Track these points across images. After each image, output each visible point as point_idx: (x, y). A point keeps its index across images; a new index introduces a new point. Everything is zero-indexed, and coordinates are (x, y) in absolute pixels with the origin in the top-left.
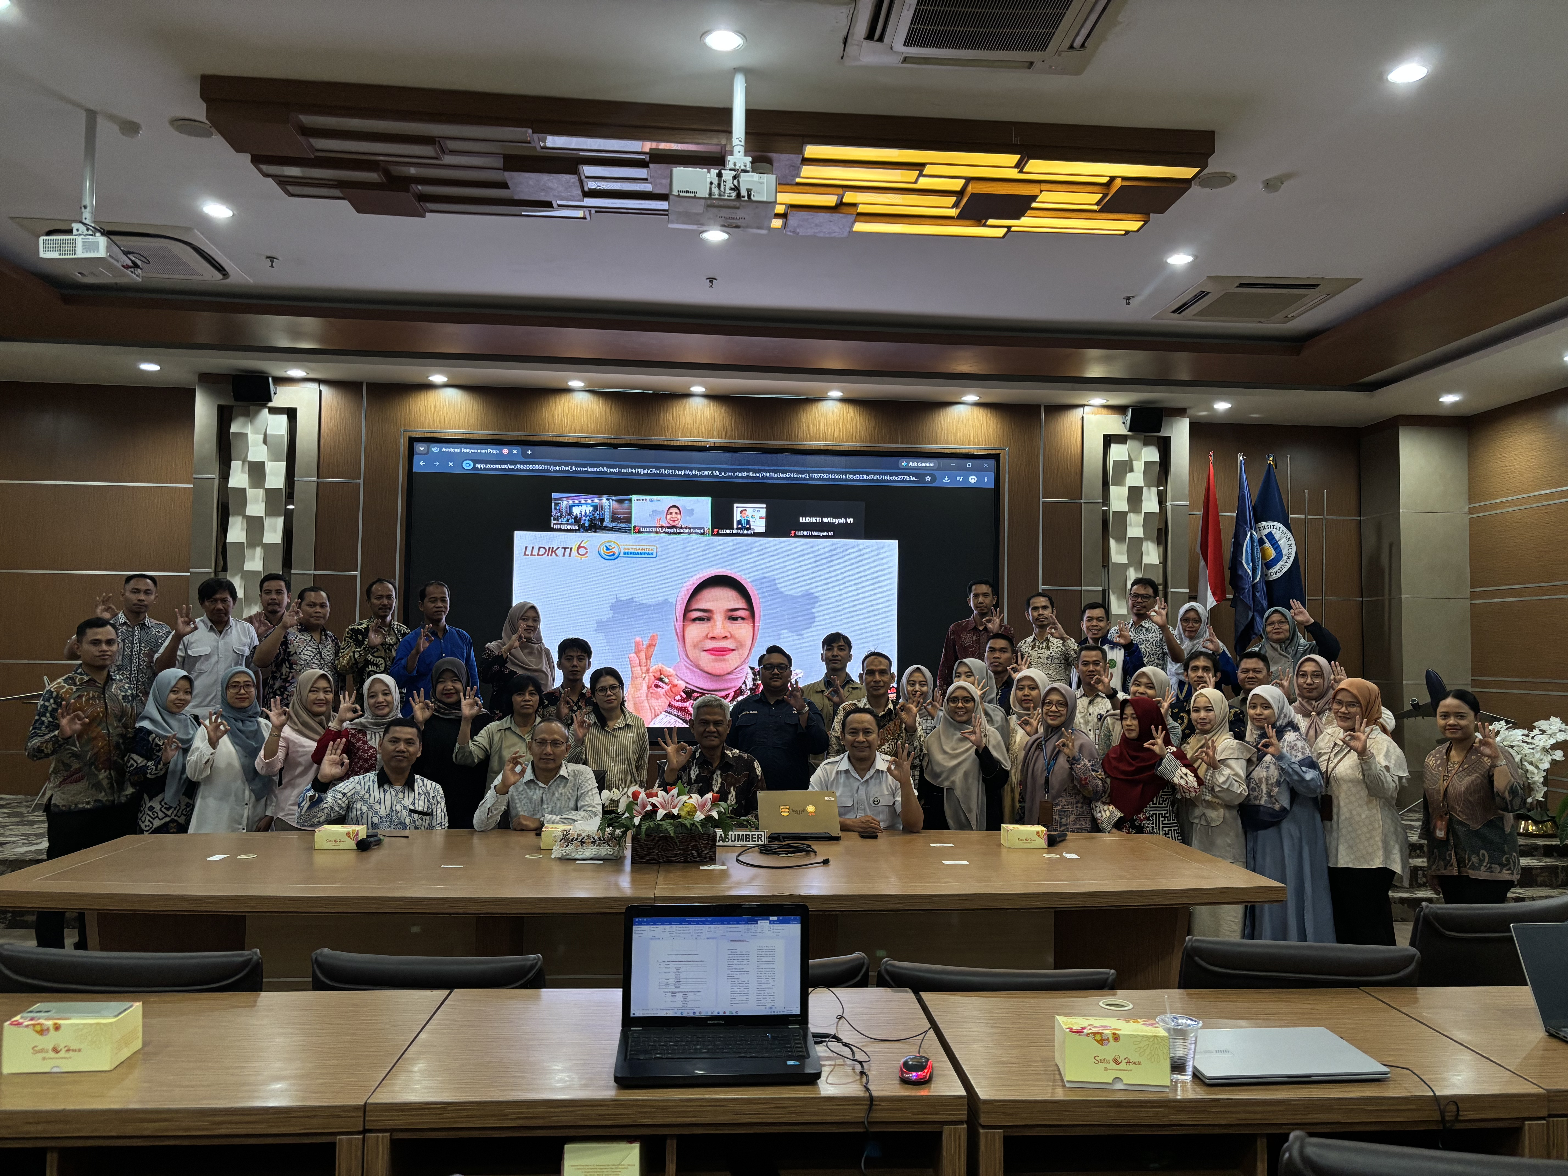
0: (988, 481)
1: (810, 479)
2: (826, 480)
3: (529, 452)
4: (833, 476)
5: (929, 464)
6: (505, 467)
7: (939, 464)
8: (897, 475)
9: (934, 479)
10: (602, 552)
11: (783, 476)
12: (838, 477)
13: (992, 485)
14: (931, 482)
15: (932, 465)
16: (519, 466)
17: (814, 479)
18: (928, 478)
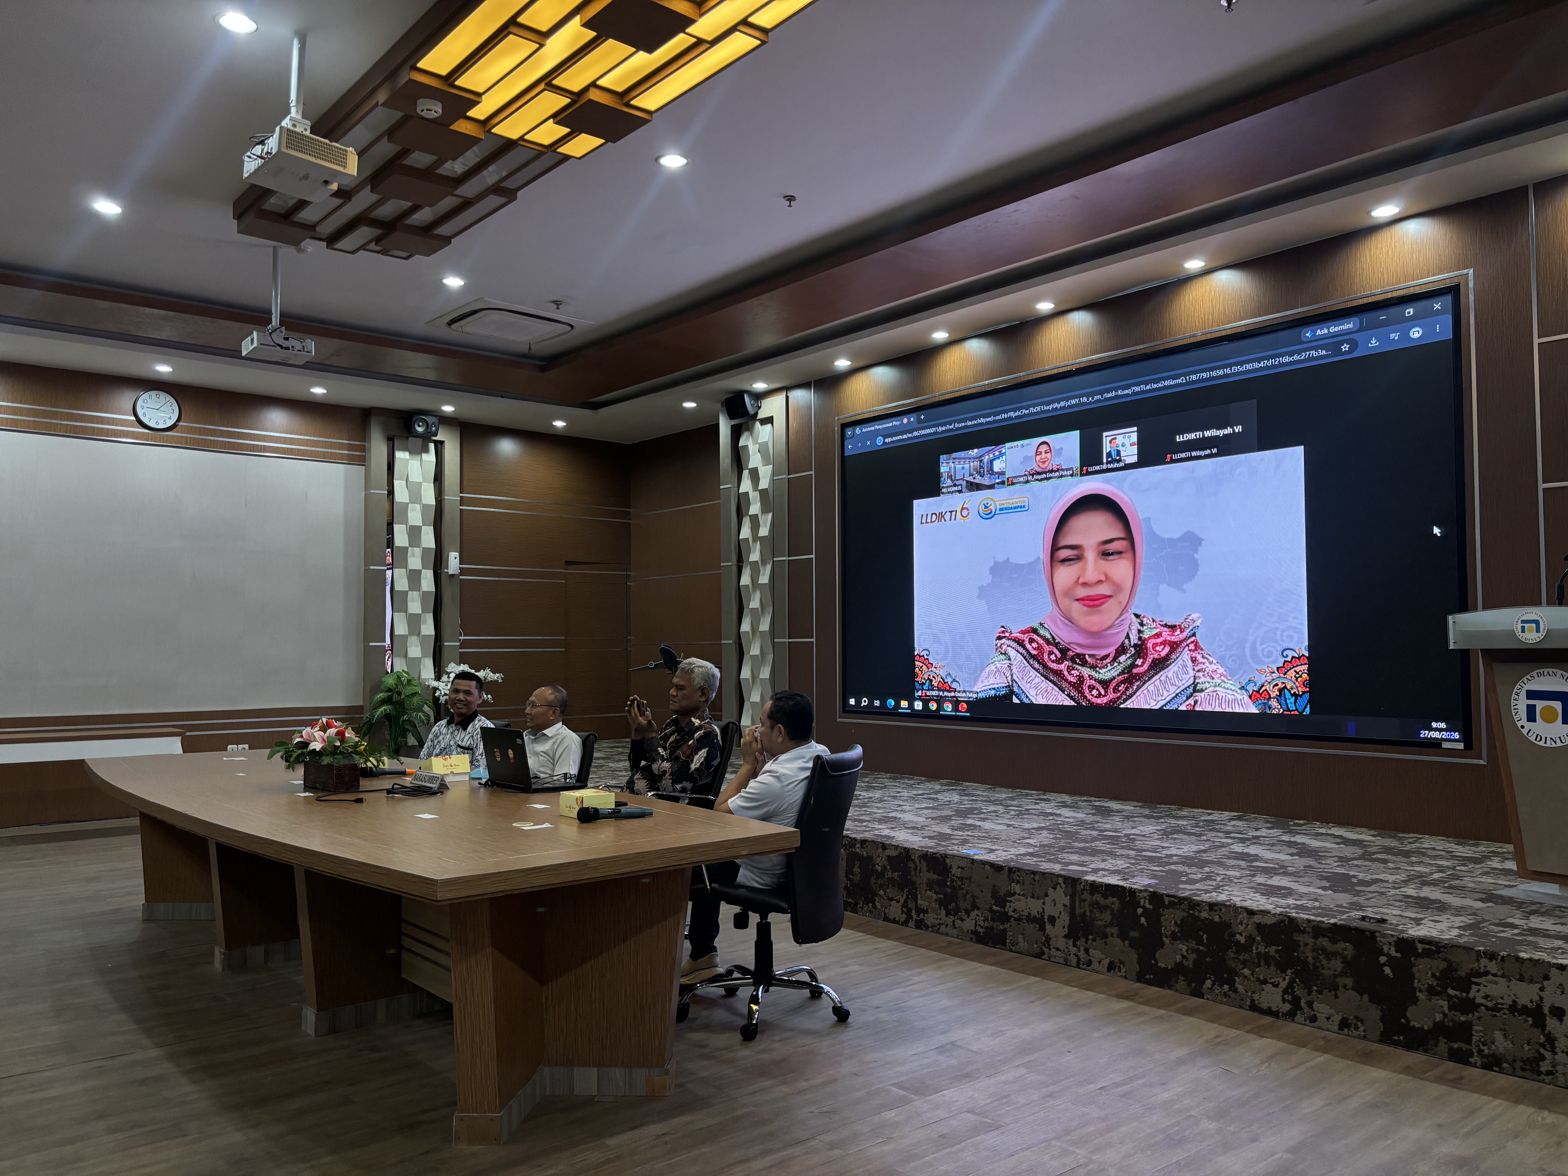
0: (1442, 329)
1: (1187, 383)
2: (1207, 380)
3: (922, 417)
4: (1214, 374)
5: (1348, 325)
6: (905, 436)
7: (1361, 323)
8: (1299, 352)
9: (1354, 345)
10: (981, 511)
11: (1155, 386)
12: (1221, 372)
13: (1449, 335)
14: (1350, 351)
15: (1351, 326)
16: (915, 434)
17: (1193, 382)
18: (1345, 347)
